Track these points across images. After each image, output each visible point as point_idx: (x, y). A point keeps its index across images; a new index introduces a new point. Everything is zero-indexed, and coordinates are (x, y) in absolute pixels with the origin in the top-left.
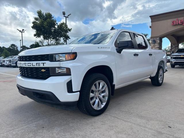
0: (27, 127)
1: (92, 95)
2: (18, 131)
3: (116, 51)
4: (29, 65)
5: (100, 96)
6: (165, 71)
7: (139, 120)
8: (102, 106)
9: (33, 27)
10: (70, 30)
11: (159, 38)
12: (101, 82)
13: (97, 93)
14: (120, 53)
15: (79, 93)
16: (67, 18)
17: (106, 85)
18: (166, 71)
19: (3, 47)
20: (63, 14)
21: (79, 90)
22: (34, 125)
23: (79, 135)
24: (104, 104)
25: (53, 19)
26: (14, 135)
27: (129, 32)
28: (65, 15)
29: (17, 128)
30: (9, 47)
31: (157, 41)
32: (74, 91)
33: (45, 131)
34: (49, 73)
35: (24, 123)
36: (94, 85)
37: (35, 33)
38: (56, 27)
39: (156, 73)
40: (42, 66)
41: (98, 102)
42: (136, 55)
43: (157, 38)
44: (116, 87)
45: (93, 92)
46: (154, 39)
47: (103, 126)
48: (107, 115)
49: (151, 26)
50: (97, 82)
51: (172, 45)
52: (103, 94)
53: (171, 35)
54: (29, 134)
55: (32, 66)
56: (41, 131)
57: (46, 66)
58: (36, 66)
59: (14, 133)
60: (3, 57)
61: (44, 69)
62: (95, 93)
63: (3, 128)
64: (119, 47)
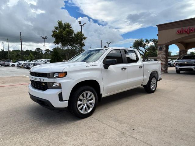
0: (32, 124)
1: (79, 103)
2: (25, 126)
3: (103, 68)
4: (35, 79)
5: (87, 103)
6: (159, 79)
7: (114, 123)
8: (89, 111)
9: (53, 36)
10: (85, 38)
11: (165, 46)
12: (88, 92)
13: (85, 101)
14: (107, 68)
15: (68, 101)
16: (82, 27)
17: (93, 95)
18: (161, 79)
19: (30, 50)
20: (79, 23)
21: (68, 99)
22: (37, 123)
23: (65, 132)
24: (91, 109)
25: (71, 28)
26: (22, 129)
27: (120, 50)
28: (81, 24)
29: (25, 124)
30: (35, 50)
31: (164, 49)
32: (63, 100)
33: (43, 128)
34: (47, 86)
35: (31, 121)
36: (81, 95)
37: (55, 40)
38: (73, 35)
39: (148, 82)
40: (42, 81)
41: (86, 108)
42: (124, 69)
43: (164, 46)
44: (103, 96)
45: (81, 100)
46: (161, 46)
47: (85, 126)
48: (92, 117)
49: (158, 34)
50: (84, 93)
51: (181, 51)
52: (90, 102)
53: (179, 42)
54: (31, 129)
55: (36, 80)
56: (40, 127)
57: (45, 81)
58: (39, 81)
59: (22, 128)
60: (28, 60)
61: (44, 83)
62: (83, 101)
63: (16, 124)
64: (107, 64)
